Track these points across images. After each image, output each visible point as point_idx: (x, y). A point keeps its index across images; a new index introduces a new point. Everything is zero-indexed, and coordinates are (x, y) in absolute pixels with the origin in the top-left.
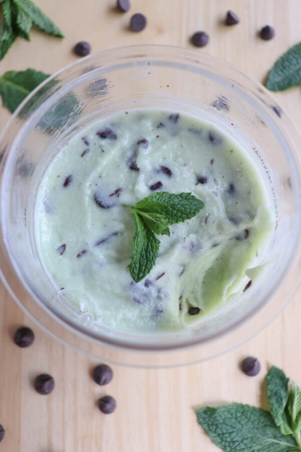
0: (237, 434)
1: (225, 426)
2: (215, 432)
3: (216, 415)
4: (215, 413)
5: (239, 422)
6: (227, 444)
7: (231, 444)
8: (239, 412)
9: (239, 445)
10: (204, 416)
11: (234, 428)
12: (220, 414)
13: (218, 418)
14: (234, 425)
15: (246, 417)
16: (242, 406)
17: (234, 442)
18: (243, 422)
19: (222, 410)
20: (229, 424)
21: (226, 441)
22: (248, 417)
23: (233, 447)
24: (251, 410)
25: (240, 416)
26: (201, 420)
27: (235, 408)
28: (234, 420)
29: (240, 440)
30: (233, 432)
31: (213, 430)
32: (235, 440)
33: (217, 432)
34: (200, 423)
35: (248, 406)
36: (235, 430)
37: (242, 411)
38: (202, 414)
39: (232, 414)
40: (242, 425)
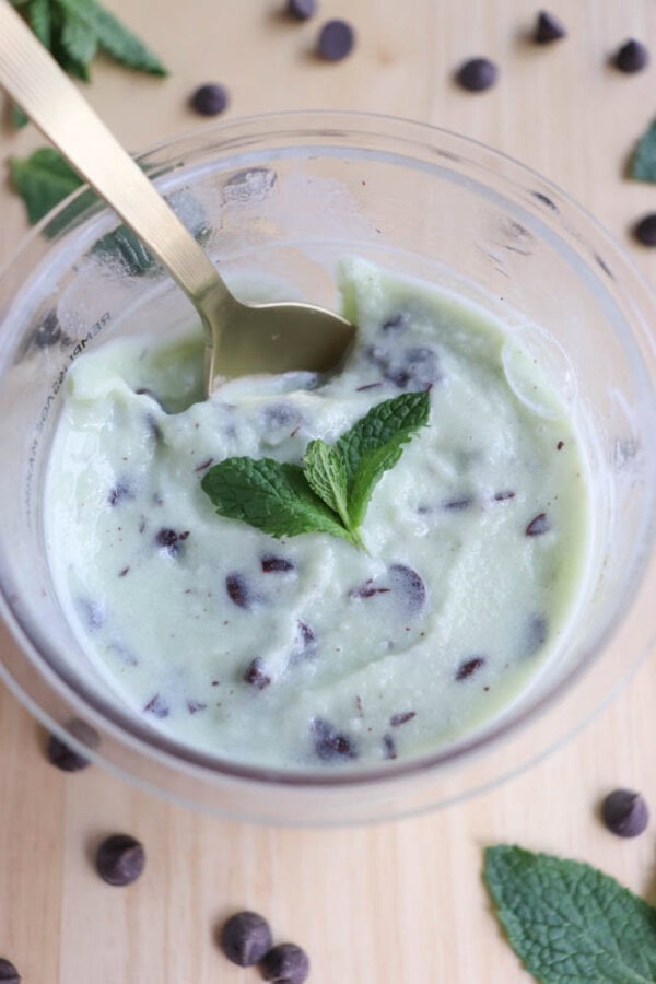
2: (516, 912)
3: (530, 870)
4: (529, 865)
5: (581, 910)
6: (537, 950)
7: (547, 954)
8: (588, 885)
9: (564, 961)
10: (501, 864)
11: (565, 918)
12: (542, 871)
13: (534, 879)
15: (600, 904)
16: (599, 876)
17: (553, 951)
18: (590, 915)
19: (550, 864)
20: (556, 904)
21: (536, 942)
22: (605, 906)
23: (550, 962)
24: (616, 892)
25: (585, 897)
26: (493, 871)
27: (582, 872)
28: (568, 900)
29: (572, 951)
31: (514, 906)
32: (558, 946)
33: (521, 913)
36: (567, 925)
37: (594, 885)
38: (498, 858)
40: (585, 920)
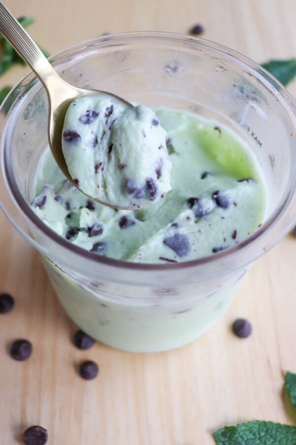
3: (236, 436)
4: (235, 433)
8: (262, 431)
10: (222, 439)
12: (241, 434)
13: (240, 439)
15: (271, 436)
16: (265, 424)
19: (243, 428)
22: (274, 436)
24: (275, 428)
25: (265, 435)
27: (257, 426)
28: (258, 442)
35: (271, 423)
37: (265, 429)
38: (220, 437)
39: (254, 434)
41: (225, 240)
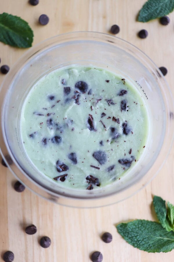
0: (140, 236)
1: (132, 233)
14: (138, 232)
30: (137, 236)
34: (119, 232)
35: (144, 220)
39: (136, 226)
41: (125, 155)
